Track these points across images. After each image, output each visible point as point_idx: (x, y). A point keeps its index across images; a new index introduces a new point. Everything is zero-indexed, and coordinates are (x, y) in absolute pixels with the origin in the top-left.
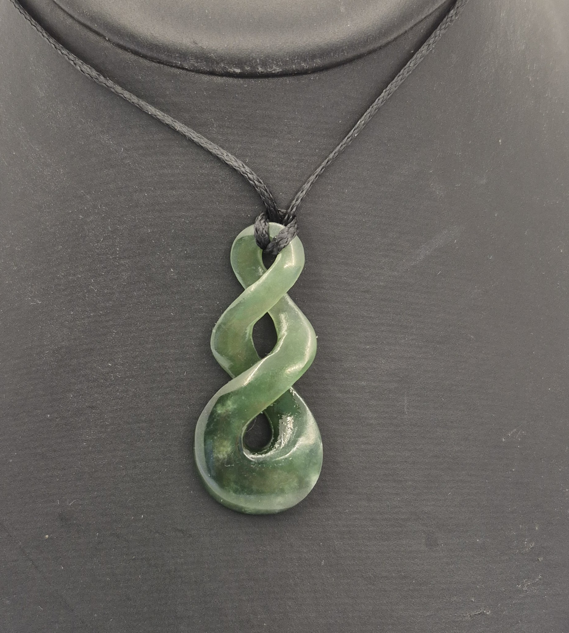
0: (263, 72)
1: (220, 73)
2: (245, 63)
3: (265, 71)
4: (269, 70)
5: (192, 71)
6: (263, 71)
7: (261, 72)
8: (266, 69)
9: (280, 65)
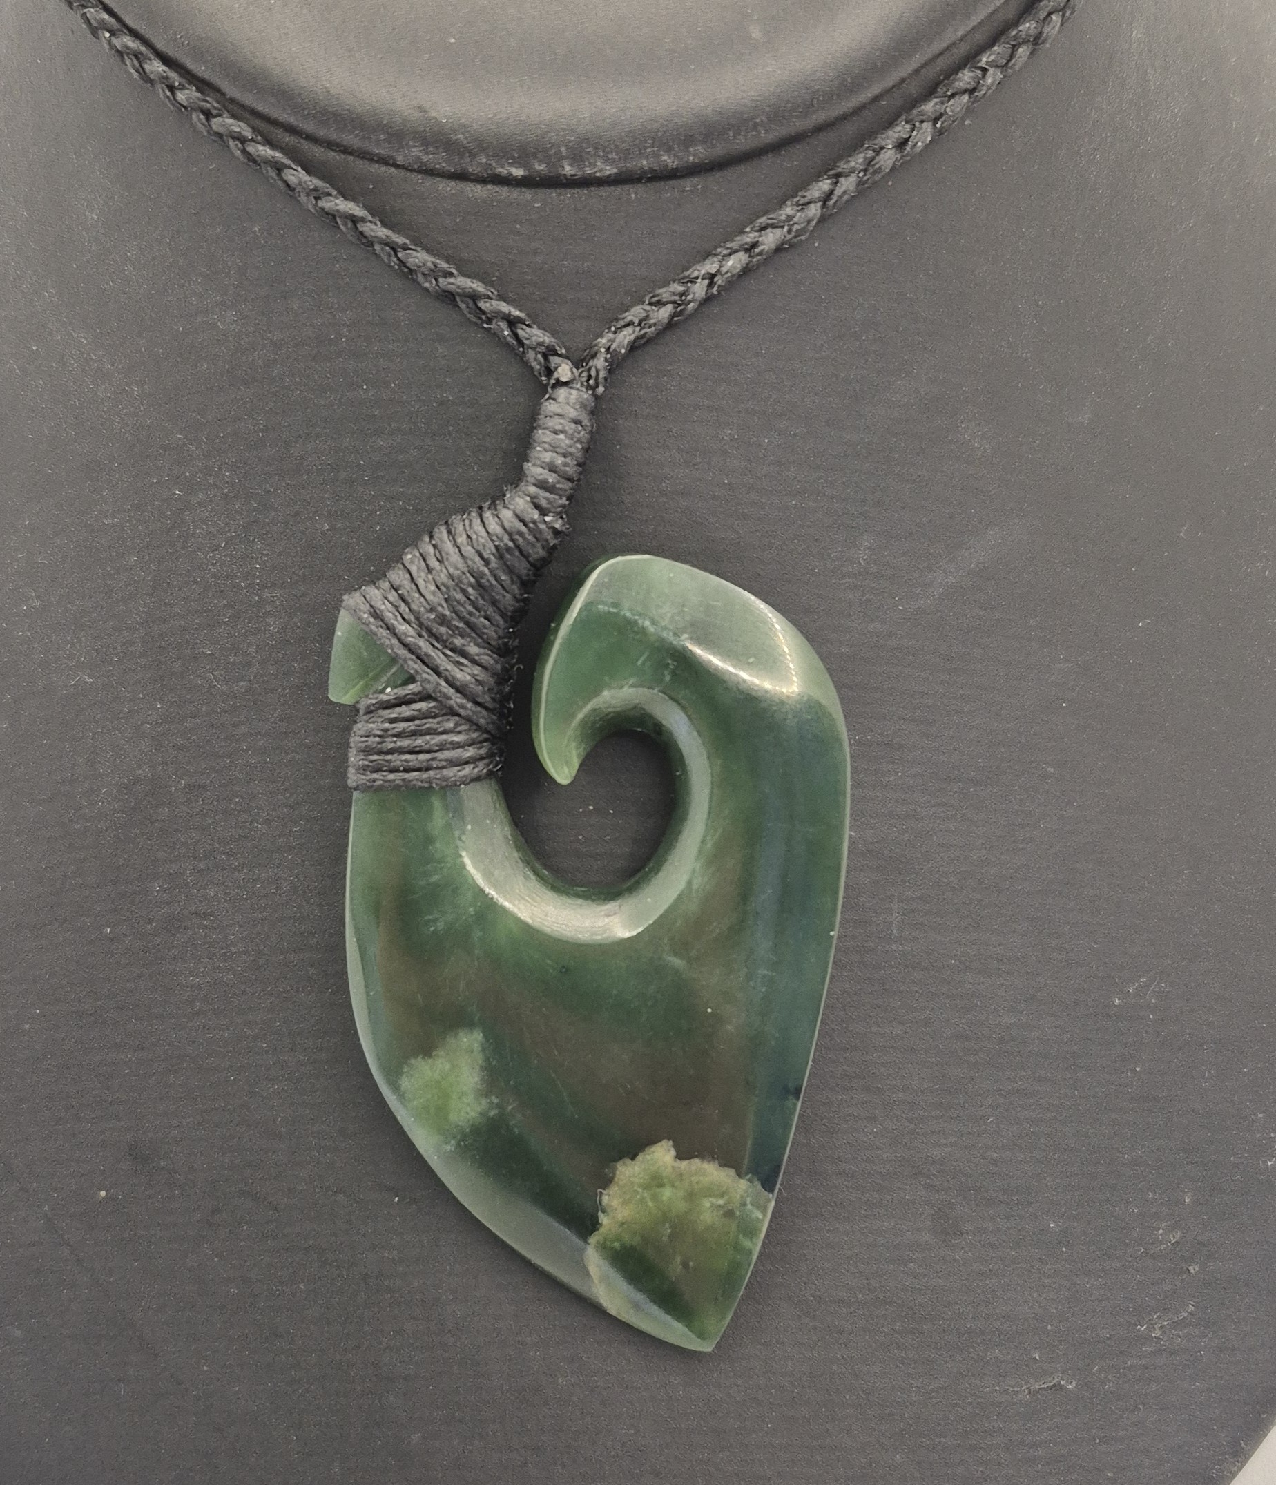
0: (575, 175)
1: (479, 177)
2: (535, 155)
3: (580, 174)
4: (588, 171)
7: (572, 175)
8: (581, 169)
9: (614, 161)
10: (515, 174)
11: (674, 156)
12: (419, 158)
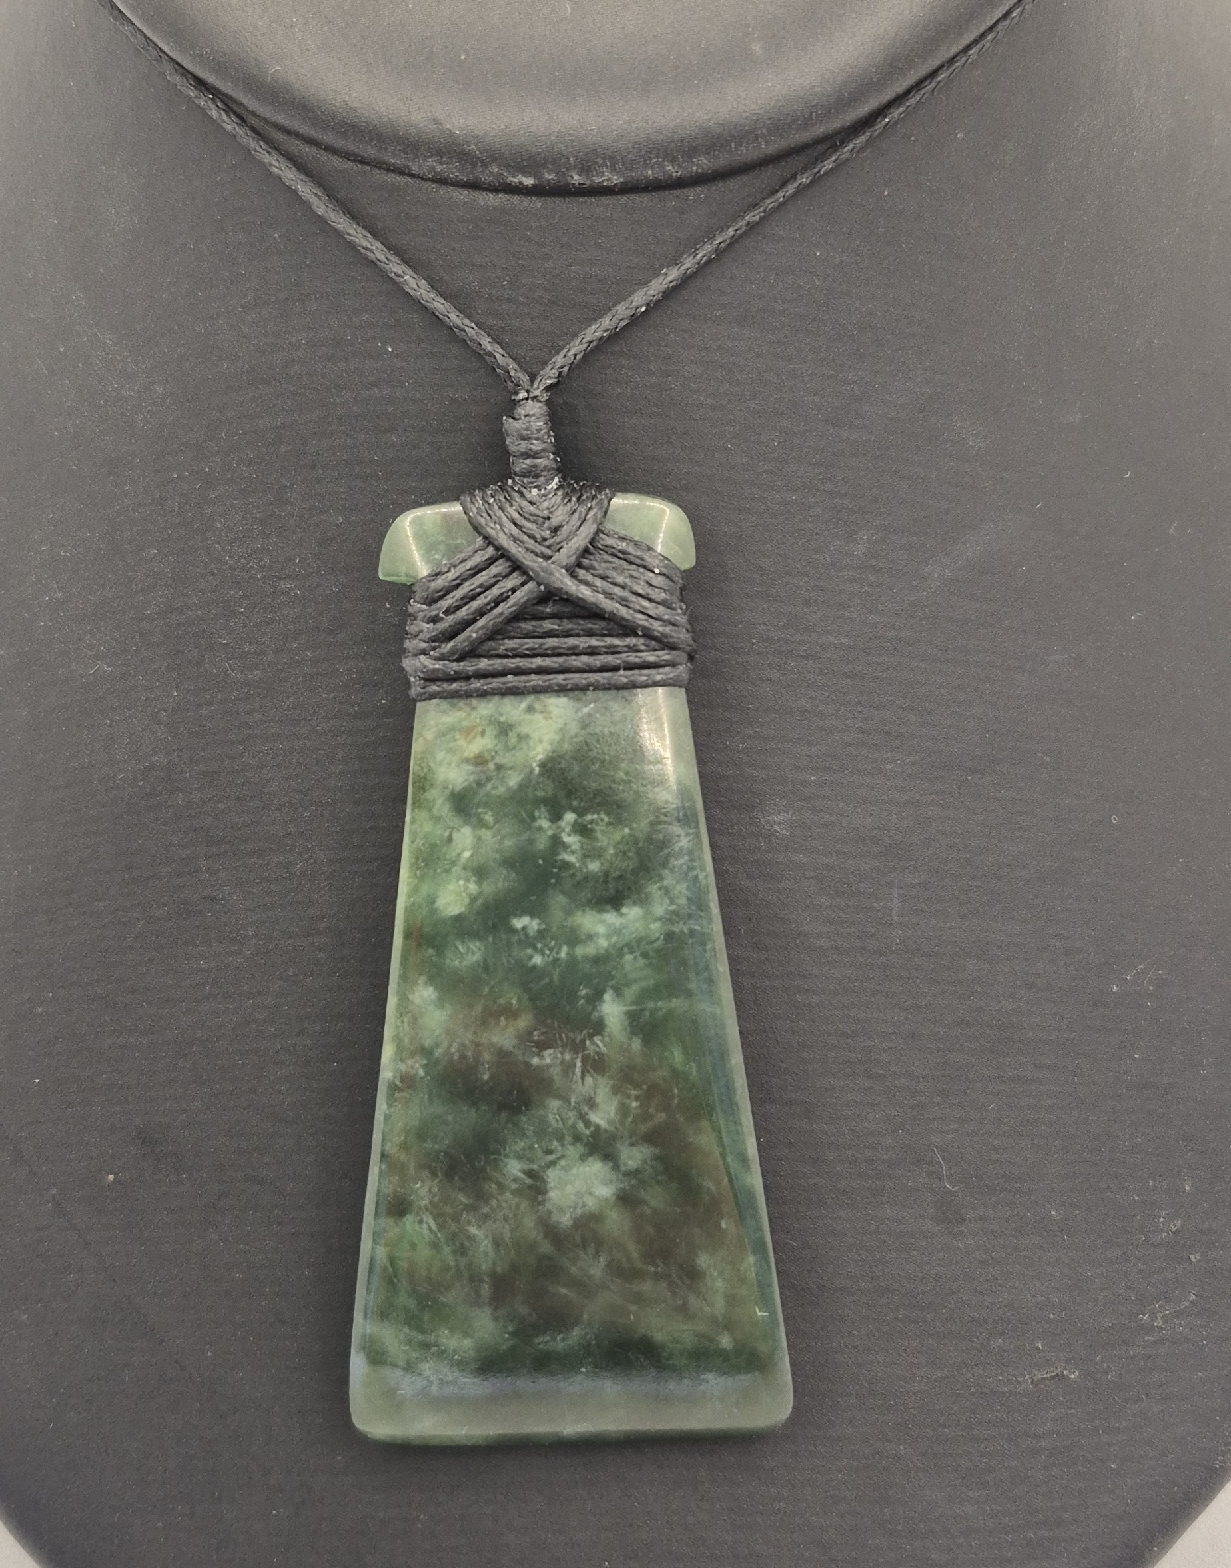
0: (583, 184)
1: (491, 186)
2: (545, 165)
3: (588, 183)
5: (434, 181)
6: (581, 182)
8: (590, 179)
9: (621, 171)
10: (525, 184)
11: (679, 166)
12: (434, 168)
